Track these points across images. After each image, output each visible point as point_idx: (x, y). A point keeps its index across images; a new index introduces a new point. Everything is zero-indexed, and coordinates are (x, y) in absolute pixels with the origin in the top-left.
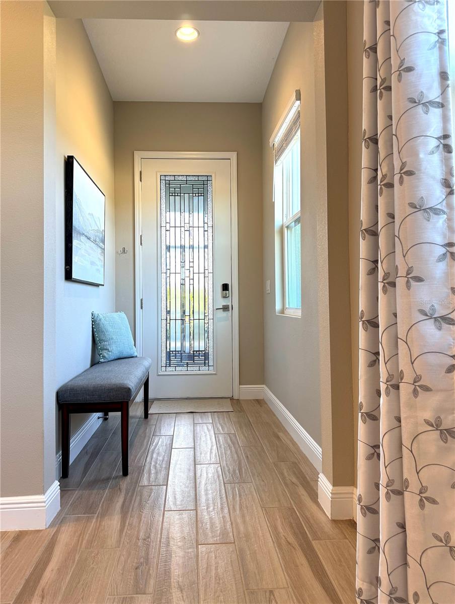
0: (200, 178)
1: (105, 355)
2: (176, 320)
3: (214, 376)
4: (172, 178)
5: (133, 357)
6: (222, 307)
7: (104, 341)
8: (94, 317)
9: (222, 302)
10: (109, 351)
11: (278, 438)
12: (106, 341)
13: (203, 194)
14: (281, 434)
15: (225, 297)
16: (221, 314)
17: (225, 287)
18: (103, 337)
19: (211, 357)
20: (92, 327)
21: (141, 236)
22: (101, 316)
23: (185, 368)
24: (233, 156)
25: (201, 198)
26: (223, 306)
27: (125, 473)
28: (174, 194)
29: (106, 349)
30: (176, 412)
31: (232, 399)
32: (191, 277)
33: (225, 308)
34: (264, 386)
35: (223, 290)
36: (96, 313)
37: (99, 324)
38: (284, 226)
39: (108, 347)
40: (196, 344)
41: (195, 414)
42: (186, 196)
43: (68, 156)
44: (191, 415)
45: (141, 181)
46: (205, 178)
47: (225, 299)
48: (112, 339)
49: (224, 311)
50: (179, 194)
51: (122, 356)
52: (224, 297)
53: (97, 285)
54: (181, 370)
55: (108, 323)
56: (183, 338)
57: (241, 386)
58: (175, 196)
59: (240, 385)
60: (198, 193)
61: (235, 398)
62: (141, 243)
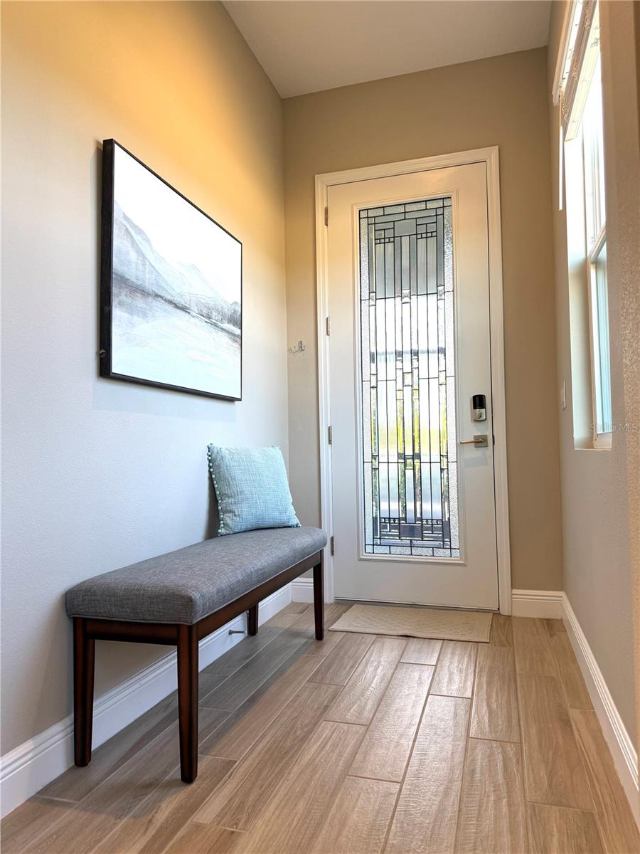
0: (429, 205)
1: (229, 521)
2: (388, 462)
3: (460, 568)
4: (380, 212)
5: (290, 527)
6: (472, 440)
7: (229, 497)
8: (212, 453)
9: (473, 431)
10: (235, 515)
11: (566, 723)
12: (232, 497)
13: (434, 234)
14: (575, 714)
15: (478, 420)
16: (473, 453)
17: (479, 402)
18: (226, 490)
19: (454, 531)
20: (209, 471)
21: (327, 319)
22: (225, 453)
23: (408, 550)
24: (492, 154)
25: (432, 241)
26: (475, 437)
27: (188, 775)
28: (382, 241)
29: (231, 511)
30: (377, 632)
31: (496, 614)
32: (415, 387)
33: (480, 442)
34: (562, 593)
35: (475, 407)
36: (217, 445)
37: (219, 466)
38: (589, 262)
39: (234, 508)
40: (426, 506)
41: (412, 639)
42: (405, 241)
43: (104, 141)
44: (403, 641)
45: (327, 225)
46: (440, 204)
47: (479, 424)
48: (242, 492)
49: (476, 447)
50: (392, 240)
51: (261, 524)
52: (475, 421)
53: (231, 400)
54: (400, 552)
55: (235, 464)
56: (402, 497)
57: (515, 591)
58: (384, 243)
59: (512, 587)
60: (427, 233)
61: (502, 612)
62: (327, 332)
